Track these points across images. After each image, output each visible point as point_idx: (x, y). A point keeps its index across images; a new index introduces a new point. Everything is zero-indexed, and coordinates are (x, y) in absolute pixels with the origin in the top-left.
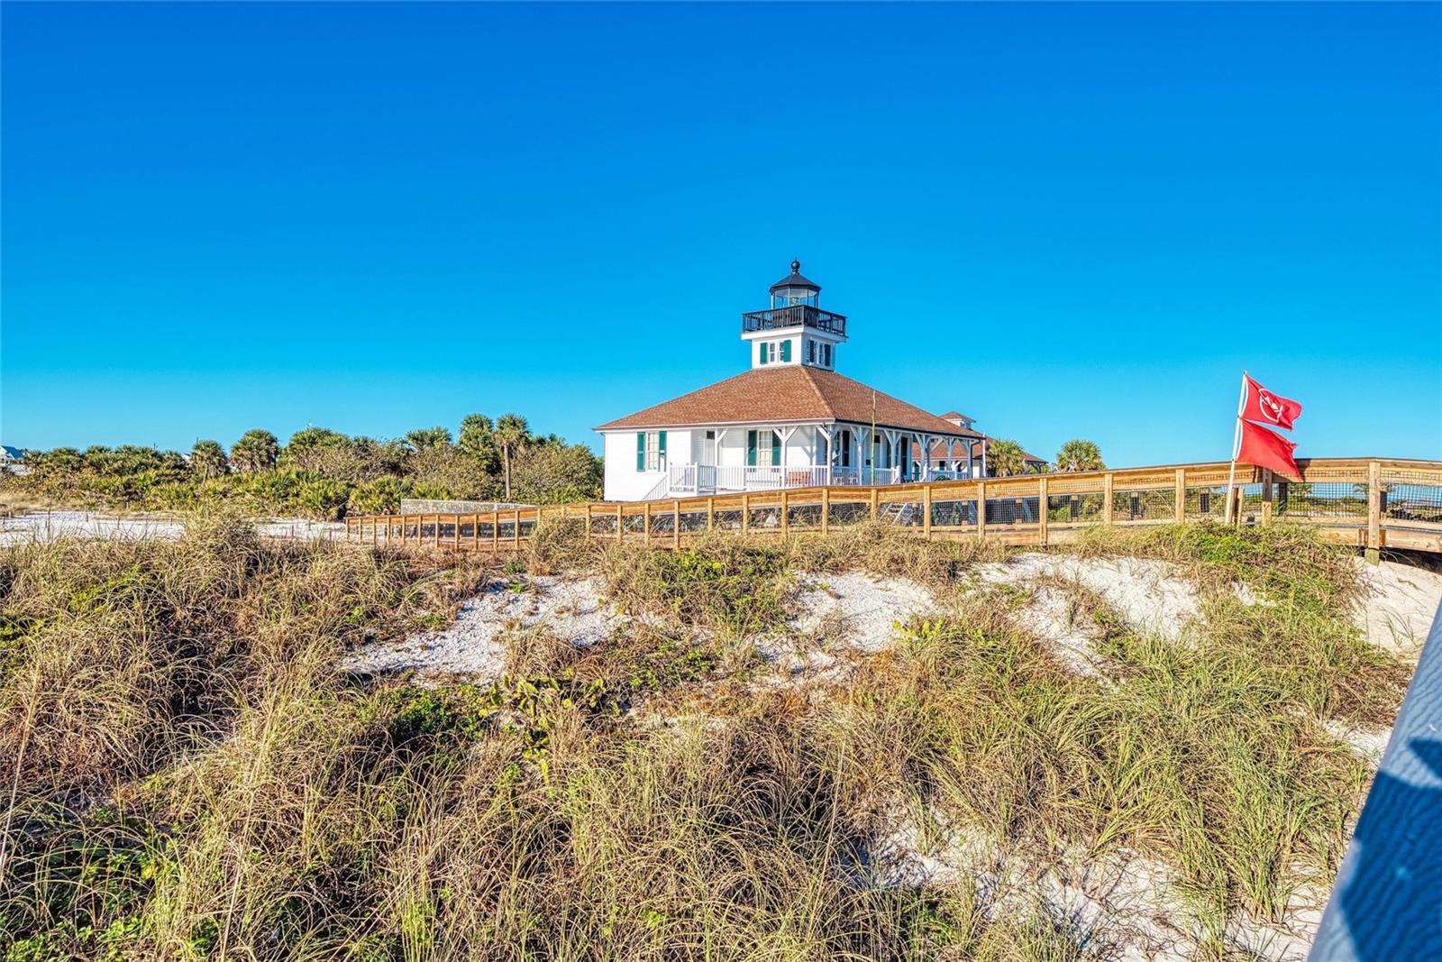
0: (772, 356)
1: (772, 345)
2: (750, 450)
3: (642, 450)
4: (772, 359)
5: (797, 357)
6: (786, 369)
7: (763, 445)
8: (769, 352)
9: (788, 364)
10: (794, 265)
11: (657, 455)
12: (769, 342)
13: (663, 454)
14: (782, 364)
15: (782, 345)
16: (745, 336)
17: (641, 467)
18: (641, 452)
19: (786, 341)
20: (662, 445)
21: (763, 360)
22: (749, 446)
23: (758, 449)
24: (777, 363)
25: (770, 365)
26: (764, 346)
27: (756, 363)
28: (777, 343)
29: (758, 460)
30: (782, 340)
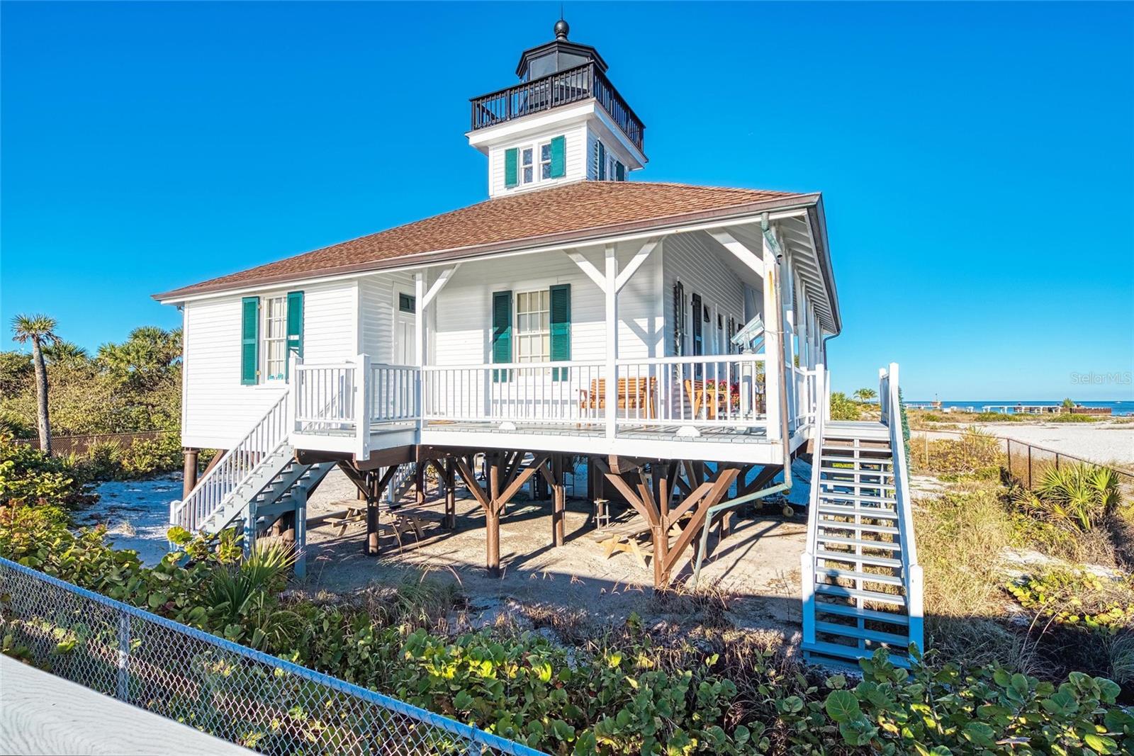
0: (529, 171)
1: (528, 153)
2: (497, 334)
3: (253, 336)
4: (528, 178)
5: (577, 167)
6: (557, 192)
7: (526, 320)
8: (521, 165)
9: (560, 182)
10: (560, 26)
11: (284, 345)
12: (521, 146)
13: (296, 343)
14: (550, 183)
15: (546, 149)
16: (476, 138)
17: (250, 373)
18: (249, 341)
19: (557, 139)
20: (295, 322)
21: (511, 180)
22: (495, 325)
23: (515, 330)
24: (539, 183)
25: (523, 188)
26: (511, 155)
27: (497, 188)
28: (536, 145)
29: (515, 354)
30: (547, 140)
